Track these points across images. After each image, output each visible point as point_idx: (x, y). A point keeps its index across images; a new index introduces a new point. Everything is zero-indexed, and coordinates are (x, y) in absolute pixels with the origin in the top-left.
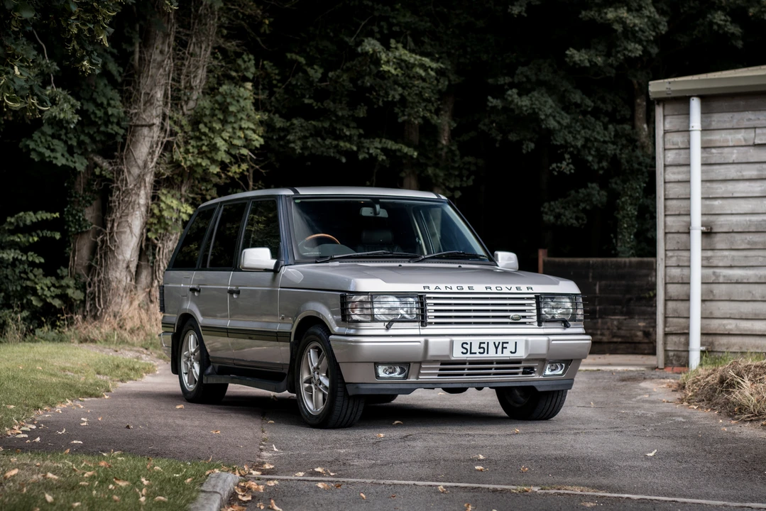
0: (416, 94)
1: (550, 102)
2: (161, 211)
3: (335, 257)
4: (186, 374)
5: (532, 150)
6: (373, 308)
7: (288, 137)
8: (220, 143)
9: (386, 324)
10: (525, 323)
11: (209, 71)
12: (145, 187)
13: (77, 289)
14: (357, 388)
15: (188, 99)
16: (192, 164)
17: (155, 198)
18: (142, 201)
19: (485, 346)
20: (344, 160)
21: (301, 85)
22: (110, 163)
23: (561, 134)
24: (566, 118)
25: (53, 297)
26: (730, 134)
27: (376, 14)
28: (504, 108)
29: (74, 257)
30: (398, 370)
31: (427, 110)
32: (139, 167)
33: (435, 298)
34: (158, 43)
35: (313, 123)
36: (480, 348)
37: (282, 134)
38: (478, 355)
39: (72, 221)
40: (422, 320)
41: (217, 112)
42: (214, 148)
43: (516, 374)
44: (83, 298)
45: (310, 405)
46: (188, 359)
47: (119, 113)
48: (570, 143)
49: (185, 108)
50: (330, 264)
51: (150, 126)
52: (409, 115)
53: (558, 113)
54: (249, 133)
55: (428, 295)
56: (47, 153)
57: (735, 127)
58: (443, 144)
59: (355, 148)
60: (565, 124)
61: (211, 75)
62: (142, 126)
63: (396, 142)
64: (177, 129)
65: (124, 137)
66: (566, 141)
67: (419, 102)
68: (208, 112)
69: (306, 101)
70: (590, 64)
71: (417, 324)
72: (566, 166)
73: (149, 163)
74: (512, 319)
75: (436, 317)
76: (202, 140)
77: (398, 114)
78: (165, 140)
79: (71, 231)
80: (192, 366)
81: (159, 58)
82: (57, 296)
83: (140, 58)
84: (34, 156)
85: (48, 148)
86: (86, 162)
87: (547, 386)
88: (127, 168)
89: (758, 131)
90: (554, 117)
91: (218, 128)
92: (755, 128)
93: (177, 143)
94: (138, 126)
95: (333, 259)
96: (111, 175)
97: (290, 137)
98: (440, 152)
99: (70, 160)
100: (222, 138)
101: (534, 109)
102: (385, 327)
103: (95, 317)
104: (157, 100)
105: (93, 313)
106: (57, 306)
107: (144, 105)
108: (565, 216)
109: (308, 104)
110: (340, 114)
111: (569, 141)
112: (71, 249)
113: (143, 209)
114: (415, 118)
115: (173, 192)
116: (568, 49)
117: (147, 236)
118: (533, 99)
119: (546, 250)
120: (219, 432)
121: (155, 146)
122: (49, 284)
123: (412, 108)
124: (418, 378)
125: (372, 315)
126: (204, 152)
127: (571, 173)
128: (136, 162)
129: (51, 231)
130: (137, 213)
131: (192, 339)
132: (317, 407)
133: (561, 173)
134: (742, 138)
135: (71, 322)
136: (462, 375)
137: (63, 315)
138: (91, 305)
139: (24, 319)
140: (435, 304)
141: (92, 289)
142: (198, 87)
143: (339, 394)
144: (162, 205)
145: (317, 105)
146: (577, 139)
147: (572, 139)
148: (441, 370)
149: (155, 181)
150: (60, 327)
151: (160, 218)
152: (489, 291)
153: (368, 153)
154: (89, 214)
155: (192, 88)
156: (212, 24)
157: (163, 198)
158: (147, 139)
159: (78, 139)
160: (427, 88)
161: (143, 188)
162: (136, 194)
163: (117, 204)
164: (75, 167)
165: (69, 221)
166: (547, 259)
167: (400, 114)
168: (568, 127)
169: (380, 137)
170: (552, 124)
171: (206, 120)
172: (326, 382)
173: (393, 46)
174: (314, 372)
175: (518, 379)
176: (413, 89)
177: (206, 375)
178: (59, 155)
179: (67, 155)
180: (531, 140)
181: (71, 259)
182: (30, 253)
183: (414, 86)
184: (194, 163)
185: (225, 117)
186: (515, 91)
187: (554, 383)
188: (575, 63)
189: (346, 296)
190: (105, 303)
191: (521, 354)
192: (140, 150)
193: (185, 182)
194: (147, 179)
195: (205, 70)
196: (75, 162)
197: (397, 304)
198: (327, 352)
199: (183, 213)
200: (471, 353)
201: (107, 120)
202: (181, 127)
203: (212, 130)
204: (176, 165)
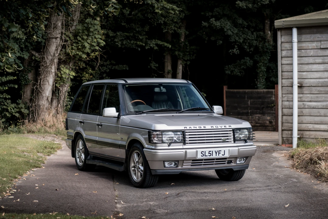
0: (171, 20)
1: (229, 23)
2: (61, 75)
3: (144, 111)
4: (78, 158)
5: (221, 44)
6: (163, 137)
7: (115, 40)
8: (86, 45)
9: (168, 144)
10: (228, 142)
11: (81, 13)
12: (54, 64)
13: (26, 109)
14: (156, 172)
15: (72, 25)
16: (75, 54)
17: (59, 69)
18: (53, 71)
19: (211, 153)
20: (139, 49)
21: (120, 17)
22: (39, 54)
23: (233, 37)
24: (236, 30)
25: (15, 113)
26: (310, 44)
28: (209, 26)
29: (24, 95)
30: (173, 163)
31: (176, 27)
32: (51, 56)
33: (189, 132)
35: (126, 34)
36: (209, 153)
37: (112, 39)
38: (208, 157)
39: (23, 79)
40: (184, 142)
41: (85, 31)
42: (84, 47)
43: (225, 163)
44: (28, 113)
45: (135, 178)
46: (79, 151)
48: (237, 41)
49: (71, 29)
50: (142, 115)
51: (56, 38)
52: (168, 29)
53: (232, 28)
54: (99, 40)
55: (186, 131)
57: (312, 41)
58: (182, 41)
59: (144, 45)
60: (235, 33)
61: (82, 15)
62: (53, 38)
63: (162, 41)
64: (68, 39)
65: (45, 43)
66: (235, 40)
67: (172, 23)
68: (81, 31)
69: (123, 24)
70: (246, 7)
71: (182, 144)
72: (236, 51)
73: (56, 54)
74: (223, 140)
75: (190, 140)
76: (78, 43)
77: (163, 28)
78: (62, 44)
79: (22, 84)
80: (81, 155)
82: (17, 112)
86: (28, 55)
87: (238, 168)
88: (46, 56)
89: (322, 42)
90: (230, 30)
91: (85, 38)
92: (321, 41)
93: (68, 45)
94: (51, 38)
95: (143, 113)
96: (40, 59)
97: (116, 40)
98: (181, 45)
99: (21, 54)
100: (87, 42)
101: (222, 26)
102: (168, 145)
103: (34, 121)
104: (59, 27)
105: (33, 119)
106: (17, 116)
107: (53, 29)
108: (235, 71)
109: (123, 25)
110: (137, 30)
111: (237, 40)
112: (22, 92)
113: (54, 74)
114: (170, 31)
115: (67, 66)
116: (237, 1)
117: (56, 86)
118: (222, 22)
119: (227, 86)
120: (96, 192)
121: (58, 47)
122: (14, 107)
123: (169, 26)
124: (182, 167)
125: (162, 140)
126: (80, 49)
127: (238, 54)
128: (50, 54)
129: (14, 84)
130: (51, 76)
131: (80, 143)
132: (138, 178)
133: (234, 54)
134: (315, 46)
135: (23, 123)
136: (201, 165)
137: (20, 121)
138: (32, 115)
139: (3, 122)
140: (189, 135)
141: (32, 109)
142: (76, 20)
143: (148, 174)
144: (62, 72)
145: (127, 26)
146: (240, 39)
147: (238, 39)
148: (192, 163)
149: (58, 62)
150: (19, 125)
151: (61, 78)
152: (212, 128)
153: (150, 46)
154: (30, 76)
155: (73, 20)
157: (62, 69)
158: (55, 44)
159: (25, 44)
160: (175, 17)
161: (53, 65)
162: (50, 67)
163: (42, 72)
164: (24, 57)
165: (21, 79)
166: (227, 90)
167: (164, 29)
168: (236, 34)
169: (155, 39)
170: (230, 33)
171: (80, 35)
172: (142, 168)
174: (136, 163)
175: (225, 166)
176: (169, 18)
177: (87, 160)
179: (20, 52)
180: (220, 40)
181: (23, 96)
182: (4, 94)
183: (170, 16)
184: (75, 53)
185: (88, 33)
186: (214, 19)
187: (241, 166)
188: (240, 7)
189: (150, 132)
190: (38, 115)
191: (227, 155)
192: (52, 48)
193: (71, 61)
194: (55, 61)
195: (79, 12)
196: (24, 55)
197: (173, 136)
198: (142, 155)
199: (71, 75)
200: (205, 156)
202: (69, 38)
203: (83, 39)
204: (67, 55)
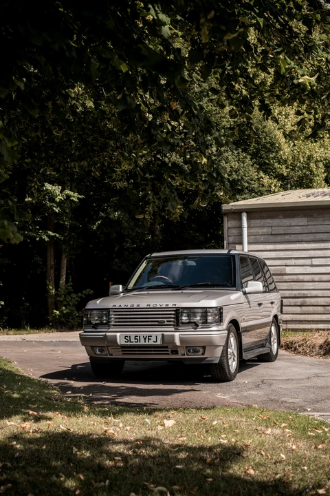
6: (91, 317)
9: (93, 325)
19: (138, 338)
36: (135, 339)
38: (134, 343)
40: (109, 323)
74: (160, 322)
125: (90, 321)
191: (160, 343)
200: (130, 342)
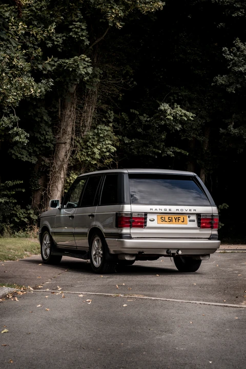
0: (189, 127)
2: (70, 180)
5: (242, 152)
8: (96, 150)
11: (93, 118)
12: (64, 170)
13: (35, 214)
15: (84, 131)
17: (68, 175)
18: (62, 176)
20: (156, 157)
21: (137, 124)
22: (48, 159)
25: (24, 218)
27: (172, 91)
28: (227, 133)
31: (195, 134)
32: (61, 161)
34: (69, 106)
35: (141, 140)
37: (128, 146)
39: (33, 185)
41: (95, 137)
42: (94, 153)
44: (37, 219)
47: (51, 138)
49: (82, 135)
51: (65, 143)
52: (187, 136)
54: (109, 146)
56: (19, 156)
58: (205, 149)
59: (161, 152)
61: (94, 120)
62: (62, 143)
63: (180, 149)
64: (78, 144)
65: (54, 148)
67: (191, 130)
68: (91, 137)
73: (65, 160)
76: (88, 149)
77: (181, 136)
78: (72, 149)
79: (32, 189)
81: (69, 113)
82: (26, 217)
83: (61, 114)
84: (13, 157)
85: (20, 153)
86: (37, 160)
88: (56, 162)
91: (95, 144)
93: (77, 151)
94: (60, 143)
96: (49, 165)
97: (132, 147)
99: (29, 158)
100: (97, 148)
101: (241, 134)
104: (69, 132)
106: (26, 222)
107: (63, 134)
109: (140, 132)
112: (32, 197)
113: (63, 180)
114: (189, 138)
115: (77, 172)
117: (64, 191)
118: (241, 129)
121: (68, 152)
122: (23, 212)
123: (188, 133)
126: (90, 155)
128: (59, 159)
129: (21, 189)
130: (60, 181)
135: (31, 229)
137: (28, 226)
139: (11, 228)
142: (88, 126)
144: (71, 178)
145: (143, 132)
149: (68, 168)
150: (27, 231)
153: (167, 154)
154: (40, 182)
155: (85, 126)
156: (95, 98)
157: (71, 175)
158: (64, 149)
159: (33, 149)
161: (62, 170)
162: (59, 173)
163: (51, 177)
164: (31, 162)
169: (173, 146)
171: (90, 141)
173: (175, 106)
178: (24, 157)
179: (28, 156)
180: (241, 148)
181: (33, 201)
182: (11, 199)
184: (85, 159)
185: (98, 139)
192: (61, 154)
194: (64, 167)
195: (91, 118)
196: (32, 159)
201: (46, 141)
202: (80, 143)
203: (93, 145)
